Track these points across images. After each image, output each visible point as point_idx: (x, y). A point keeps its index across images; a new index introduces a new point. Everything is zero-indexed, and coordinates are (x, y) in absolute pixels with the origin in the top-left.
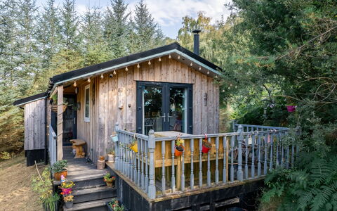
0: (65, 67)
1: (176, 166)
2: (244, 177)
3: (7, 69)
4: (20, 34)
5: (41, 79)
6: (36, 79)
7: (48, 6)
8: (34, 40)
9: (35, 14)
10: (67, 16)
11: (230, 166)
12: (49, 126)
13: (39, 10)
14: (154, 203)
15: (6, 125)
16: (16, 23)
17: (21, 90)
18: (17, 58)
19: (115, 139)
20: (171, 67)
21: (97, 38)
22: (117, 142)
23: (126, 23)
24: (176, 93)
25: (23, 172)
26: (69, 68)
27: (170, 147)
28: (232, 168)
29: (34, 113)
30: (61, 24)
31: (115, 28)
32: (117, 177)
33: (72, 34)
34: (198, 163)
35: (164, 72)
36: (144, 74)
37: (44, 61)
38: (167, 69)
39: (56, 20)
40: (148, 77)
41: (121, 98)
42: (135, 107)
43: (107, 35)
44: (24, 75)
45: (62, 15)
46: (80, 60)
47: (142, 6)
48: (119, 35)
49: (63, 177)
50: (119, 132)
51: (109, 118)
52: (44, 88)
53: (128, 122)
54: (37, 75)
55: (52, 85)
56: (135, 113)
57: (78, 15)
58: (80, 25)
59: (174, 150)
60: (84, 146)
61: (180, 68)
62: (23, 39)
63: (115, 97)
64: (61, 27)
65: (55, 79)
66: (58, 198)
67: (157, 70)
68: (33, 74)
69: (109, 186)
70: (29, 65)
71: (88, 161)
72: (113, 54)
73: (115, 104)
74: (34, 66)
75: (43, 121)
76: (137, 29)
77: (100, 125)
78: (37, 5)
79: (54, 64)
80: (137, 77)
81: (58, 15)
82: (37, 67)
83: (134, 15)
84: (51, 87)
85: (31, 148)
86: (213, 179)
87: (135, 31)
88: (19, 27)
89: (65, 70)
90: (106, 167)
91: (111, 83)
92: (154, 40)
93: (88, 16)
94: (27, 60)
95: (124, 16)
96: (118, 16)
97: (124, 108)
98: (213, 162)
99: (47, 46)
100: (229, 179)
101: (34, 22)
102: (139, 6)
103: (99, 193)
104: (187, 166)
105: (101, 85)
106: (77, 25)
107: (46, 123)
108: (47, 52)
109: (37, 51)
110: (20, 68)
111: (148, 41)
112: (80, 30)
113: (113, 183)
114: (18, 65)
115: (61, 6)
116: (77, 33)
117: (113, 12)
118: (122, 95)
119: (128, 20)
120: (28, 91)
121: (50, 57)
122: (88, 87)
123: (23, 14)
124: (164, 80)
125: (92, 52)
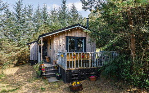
0: (43, 31)
1: (74, 61)
2: (96, 66)
3: (24, 33)
4: (28, 20)
5: (35, 36)
6: (33, 36)
7: (37, 9)
8: (32, 22)
9: (33, 12)
10: (44, 12)
11: (91, 62)
12: (38, 52)
13: (34, 11)
14: (66, 70)
15: (23, 52)
16: (26, 16)
17: (28, 40)
18: (27, 29)
19: (58, 54)
20: (78, 31)
21: (55, 20)
22: (59, 55)
23: (67, 13)
24: (80, 40)
25: (30, 67)
26: (45, 32)
27: (72, 55)
28: (92, 63)
29: (33, 47)
30: (42, 15)
31: (62, 16)
32: (59, 66)
33: (46, 19)
34: (81, 61)
35: (75, 33)
36: (68, 34)
37: (36, 29)
38: (76, 32)
39: (40, 14)
40: (70, 35)
41: (60, 42)
42: (65, 45)
43: (59, 19)
44: (29, 34)
45: (42, 12)
46: (49, 29)
47: (73, 6)
48: (64, 18)
49: (42, 66)
50: (59, 52)
51: (57, 48)
52: (36, 39)
53: (63, 50)
54: (34, 34)
55: (39, 38)
56: (65, 47)
57: (48, 11)
58: (49, 15)
59: (73, 56)
60: (50, 58)
61: (81, 32)
62: (29, 22)
63: (59, 42)
64: (42, 16)
65: (40, 36)
66: (41, 72)
67: (73, 33)
68: (32, 34)
69: (56, 69)
70: (31, 31)
71: (50, 63)
72: (61, 26)
73: (59, 44)
74: (33, 31)
75: (36, 50)
76: (72, 15)
77: (54, 51)
78: (33, 9)
79: (39, 30)
80: (66, 35)
81: (41, 12)
82: (34, 32)
83: (70, 10)
84: (39, 39)
85: (32, 59)
86: (86, 66)
87: (71, 16)
88: (28, 18)
89: (44, 33)
90: (56, 64)
91: (57, 37)
92: (79, 20)
93: (52, 11)
94: (30, 29)
95: (66, 10)
96: (63, 11)
97: (62, 45)
98: (85, 61)
99: (37, 24)
100: (91, 66)
101: (32, 15)
102: (72, 6)
103: (53, 71)
104: (77, 61)
105: (54, 38)
106: (48, 15)
107: (37, 51)
108: (37, 26)
109: (33, 26)
110: (28, 32)
111: (76, 20)
112: (49, 17)
113: (57, 68)
114: (27, 31)
115: (42, 8)
116: (48, 18)
117: (62, 9)
118: (61, 41)
119: (68, 12)
120: (31, 40)
121: (38, 28)
122: (51, 39)
123: (29, 13)
124: (75, 36)
125: (54, 25)
